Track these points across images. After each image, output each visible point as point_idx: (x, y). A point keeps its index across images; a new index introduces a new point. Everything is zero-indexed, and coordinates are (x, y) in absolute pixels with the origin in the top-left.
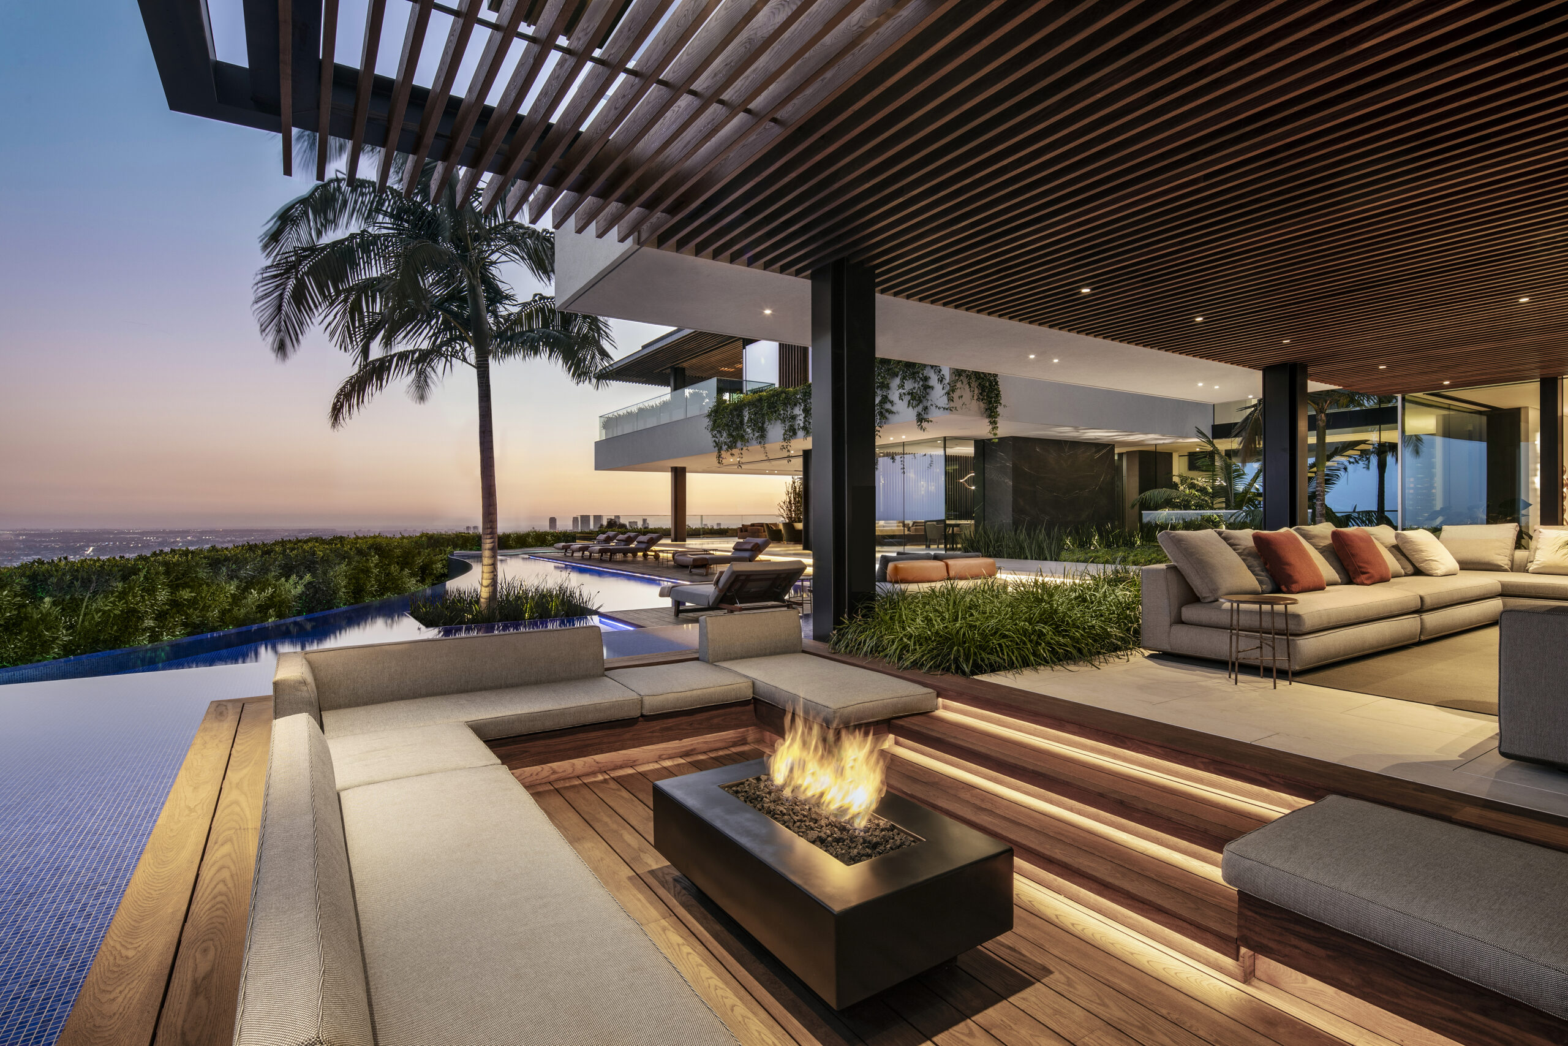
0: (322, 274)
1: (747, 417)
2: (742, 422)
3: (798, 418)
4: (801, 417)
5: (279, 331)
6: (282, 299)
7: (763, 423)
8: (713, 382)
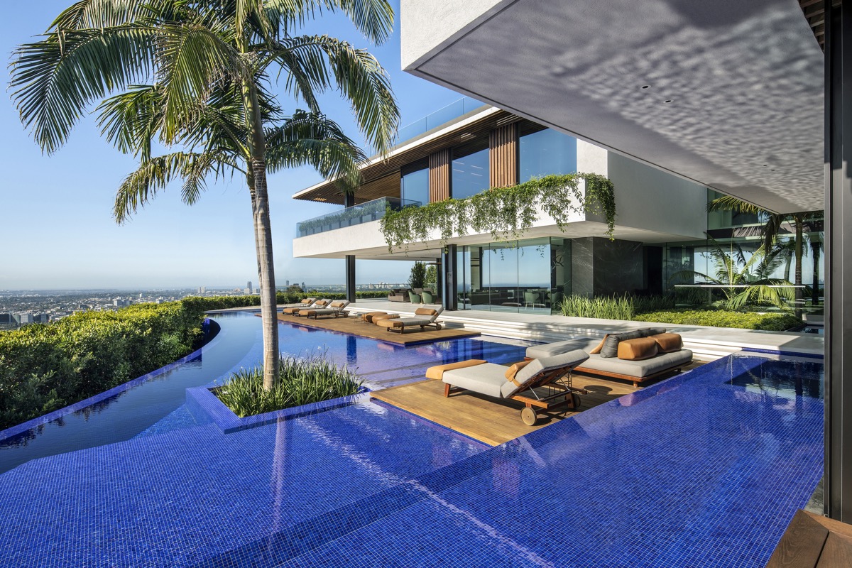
0: (92, 61)
1: (412, 223)
3: (454, 223)
4: (457, 223)
5: (43, 120)
6: (46, 84)
8: (383, 200)
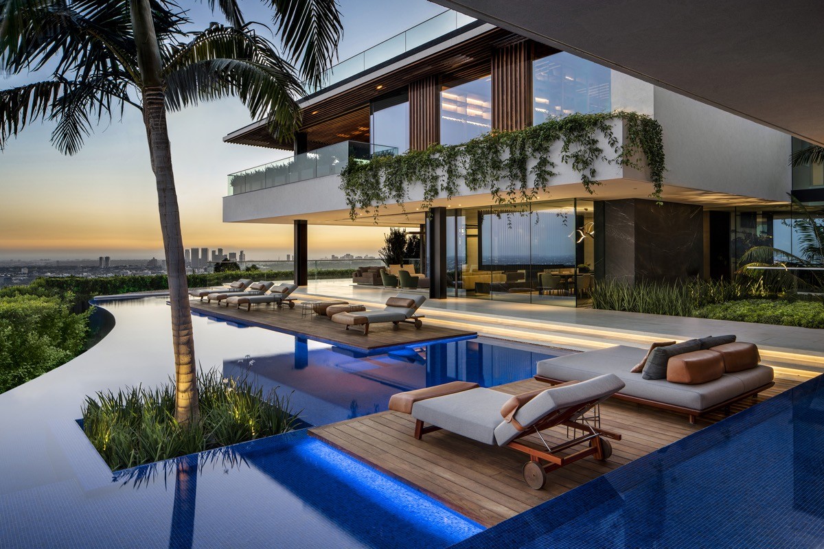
1: (384, 177)
2: (378, 183)
3: (441, 179)
4: (445, 179)
7: (401, 183)
8: (345, 146)
